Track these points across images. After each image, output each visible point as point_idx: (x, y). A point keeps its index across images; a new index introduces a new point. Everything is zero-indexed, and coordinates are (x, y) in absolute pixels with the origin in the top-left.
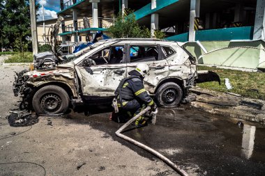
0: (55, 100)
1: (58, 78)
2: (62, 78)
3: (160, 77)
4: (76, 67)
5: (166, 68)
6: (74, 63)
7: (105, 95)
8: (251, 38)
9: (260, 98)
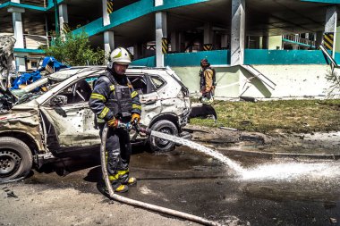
0: (10, 158)
1: (14, 126)
2: (20, 126)
3: (152, 115)
4: (42, 108)
5: (158, 103)
6: (37, 103)
7: (88, 144)
8: (229, 62)
9: (256, 130)
